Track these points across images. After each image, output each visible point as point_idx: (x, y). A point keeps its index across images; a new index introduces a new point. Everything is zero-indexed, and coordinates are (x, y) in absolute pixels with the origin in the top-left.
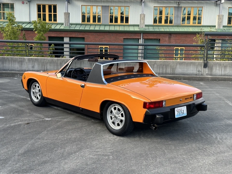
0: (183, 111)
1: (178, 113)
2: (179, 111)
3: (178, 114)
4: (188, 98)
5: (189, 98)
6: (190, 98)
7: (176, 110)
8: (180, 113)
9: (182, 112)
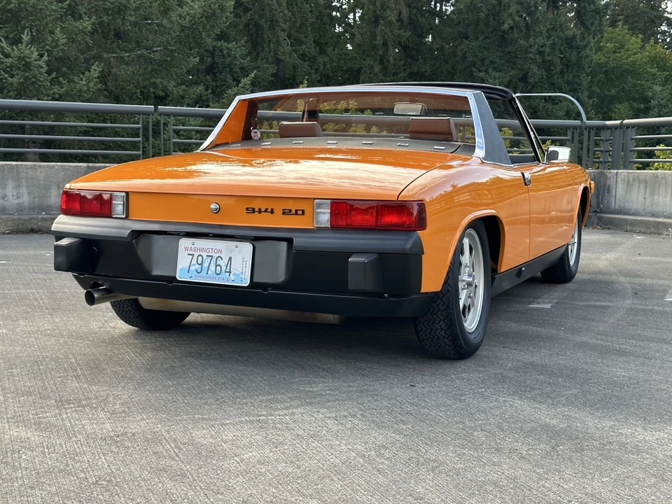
0: (226, 260)
1: (194, 261)
2: (204, 255)
3: (192, 268)
4: (272, 212)
5: (278, 211)
6: (284, 213)
7: (186, 249)
8: (206, 265)
9: (223, 263)
